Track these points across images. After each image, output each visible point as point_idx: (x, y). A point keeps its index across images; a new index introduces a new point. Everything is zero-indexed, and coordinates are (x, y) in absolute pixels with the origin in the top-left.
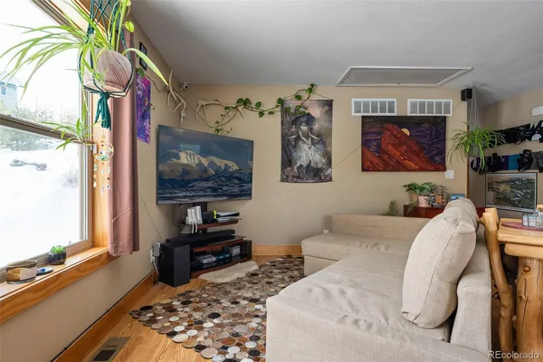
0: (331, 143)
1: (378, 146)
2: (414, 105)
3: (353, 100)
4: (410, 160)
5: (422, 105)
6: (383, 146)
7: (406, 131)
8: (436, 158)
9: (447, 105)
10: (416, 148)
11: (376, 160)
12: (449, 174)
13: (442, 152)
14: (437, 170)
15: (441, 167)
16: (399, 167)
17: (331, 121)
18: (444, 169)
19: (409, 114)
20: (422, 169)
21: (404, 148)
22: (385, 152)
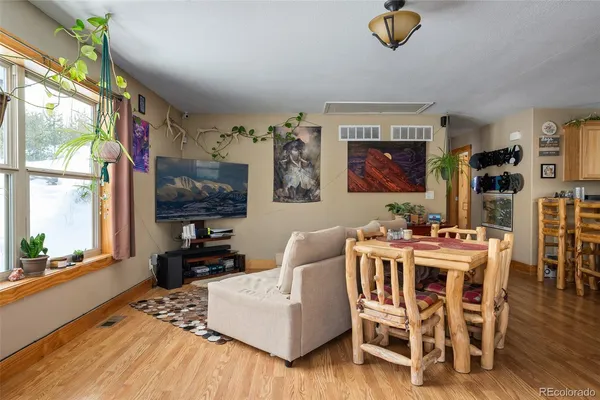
0: (319, 167)
1: (363, 169)
2: (396, 131)
3: (340, 127)
4: (392, 182)
5: (404, 131)
6: (368, 169)
7: (388, 155)
8: (418, 180)
9: (428, 131)
10: (396, 170)
11: (360, 182)
12: (429, 195)
13: (423, 174)
14: (417, 191)
15: (422, 188)
16: (382, 188)
17: (319, 146)
18: (424, 191)
19: (392, 139)
20: (403, 190)
21: (386, 171)
22: (369, 175)
